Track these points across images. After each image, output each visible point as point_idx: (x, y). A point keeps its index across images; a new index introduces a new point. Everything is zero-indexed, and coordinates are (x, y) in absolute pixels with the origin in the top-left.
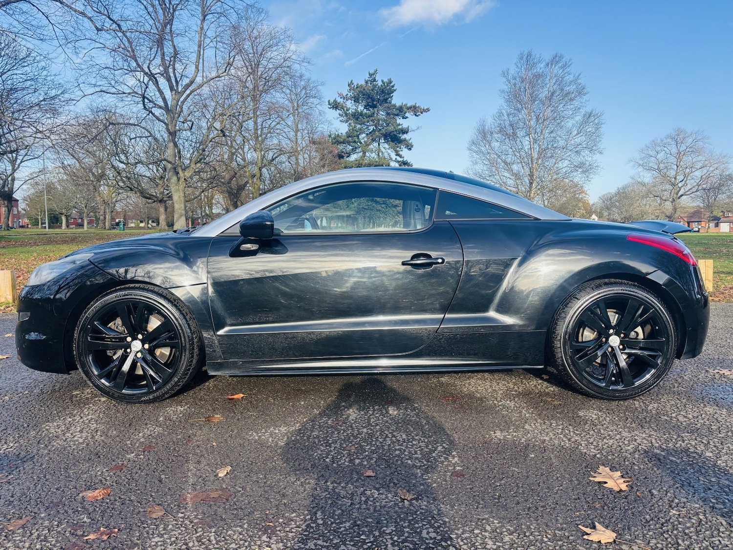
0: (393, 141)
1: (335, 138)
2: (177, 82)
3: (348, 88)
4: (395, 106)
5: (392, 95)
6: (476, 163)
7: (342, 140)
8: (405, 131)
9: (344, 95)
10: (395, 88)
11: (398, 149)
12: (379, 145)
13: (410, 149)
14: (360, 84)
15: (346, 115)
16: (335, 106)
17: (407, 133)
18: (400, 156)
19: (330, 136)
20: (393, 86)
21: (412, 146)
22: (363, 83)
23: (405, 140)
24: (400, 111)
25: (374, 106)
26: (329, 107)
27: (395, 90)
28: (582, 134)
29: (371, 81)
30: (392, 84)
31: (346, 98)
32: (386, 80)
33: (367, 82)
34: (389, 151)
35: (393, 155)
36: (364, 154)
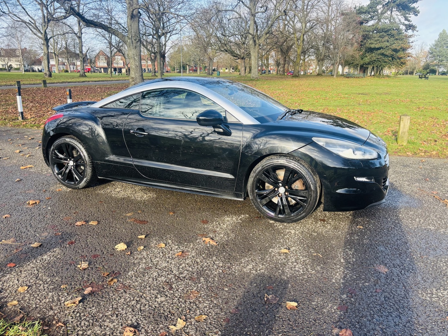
0: (404, 10)
1: (359, 10)
7: (364, 11)
11: (407, 15)
12: (391, 13)
13: (416, 15)
18: (409, 21)
19: (355, 8)
21: (419, 13)
23: (414, 8)
34: (400, 17)
35: (403, 20)
36: (379, 20)
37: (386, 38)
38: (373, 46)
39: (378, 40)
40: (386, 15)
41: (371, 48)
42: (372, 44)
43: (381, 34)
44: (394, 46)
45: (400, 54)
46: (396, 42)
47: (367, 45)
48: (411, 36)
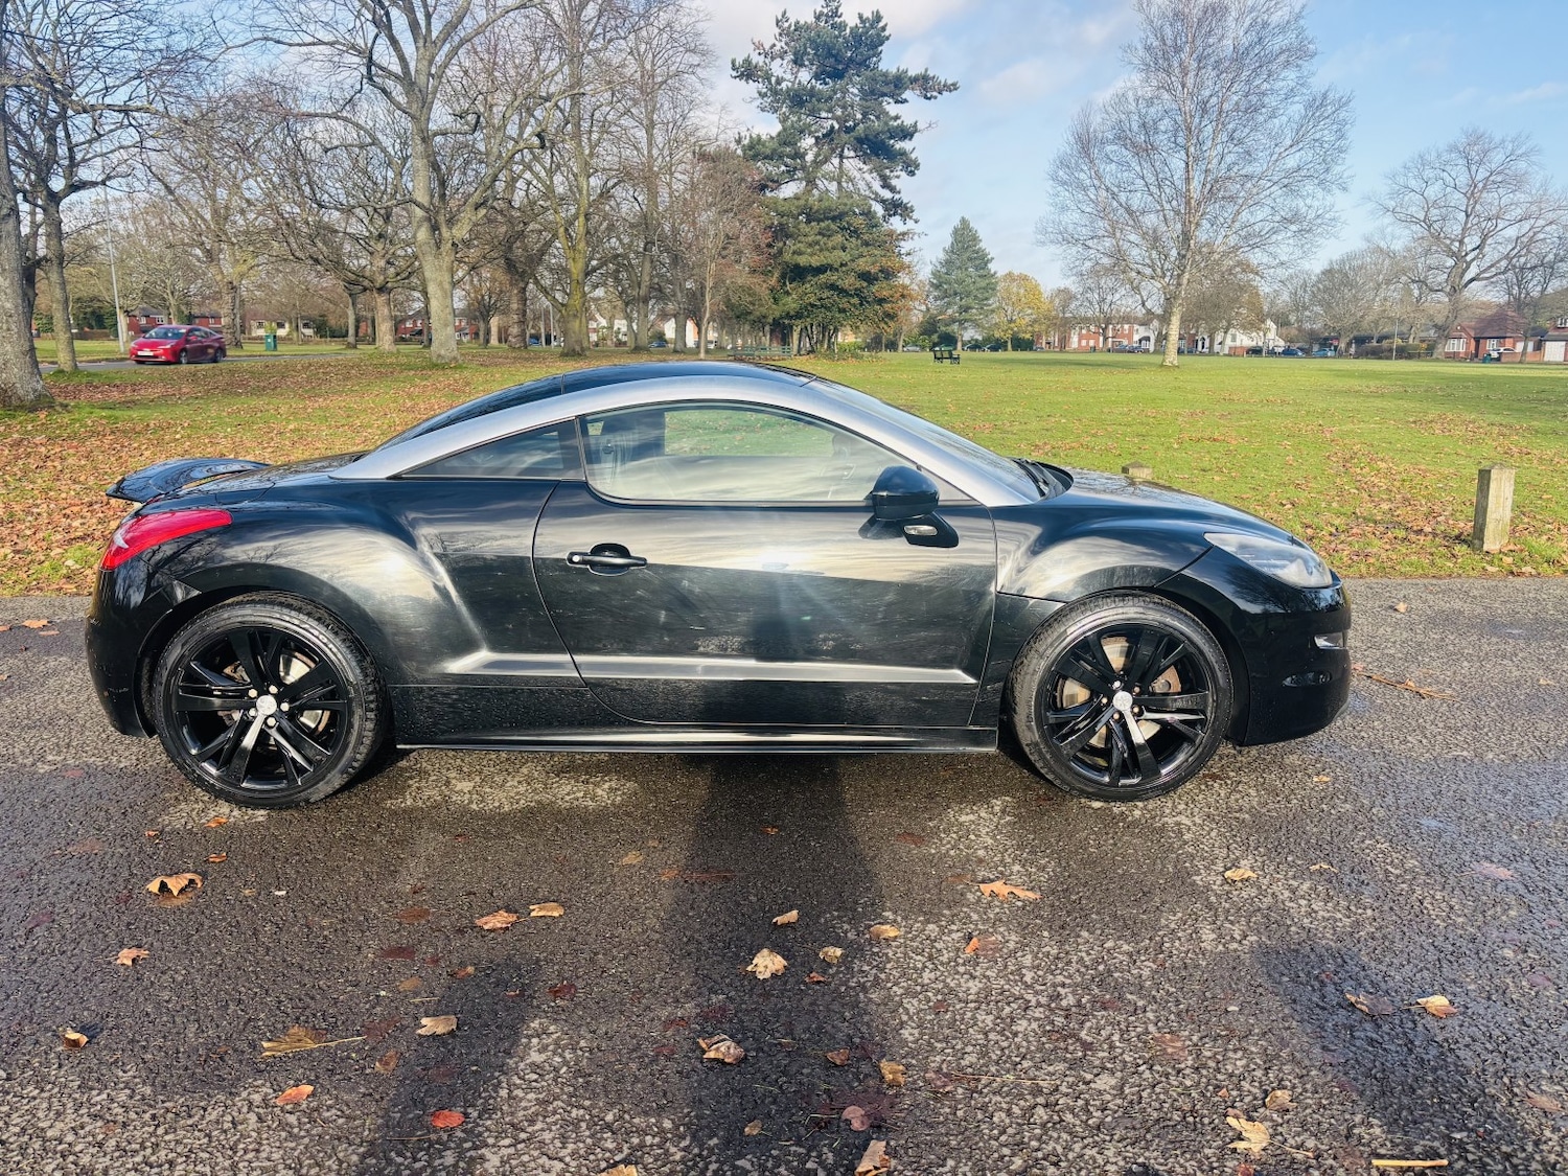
0: (877, 155)
1: (751, 147)
2: (428, 16)
3: (777, 31)
4: (885, 75)
5: (880, 49)
6: (1064, 209)
7: (768, 152)
8: (907, 133)
9: (767, 47)
10: (887, 33)
11: (887, 172)
12: (841, 162)
13: (912, 174)
14: (802, 22)
15: (775, 93)
16: (747, 72)
17: (912, 136)
18: (892, 189)
19: (738, 141)
20: (884, 29)
21: (917, 166)
22: (811, 19)
23: (903, 153)
24: (896, 86)
25: (837, 75)
26: (734, 74)
27: (888, 38)
28: (1301, 145)
29: (827, 15)
30: (881, 24)
31: (770, 55)
32: (867, 14)
33: (818, 18)
34: (867, 176)
35: (877, 185)
36: (811, 182)
37: (838, 239)
38: (802, 260)
39: (817, 243)
40: (828, 167)
41: (797, 266)
42: (800, 253)
43: (823, 225)
44: (863, 264)
45: (880, 289)
46: (864, 250)
47: (787, 257)
48: (904, 234)
